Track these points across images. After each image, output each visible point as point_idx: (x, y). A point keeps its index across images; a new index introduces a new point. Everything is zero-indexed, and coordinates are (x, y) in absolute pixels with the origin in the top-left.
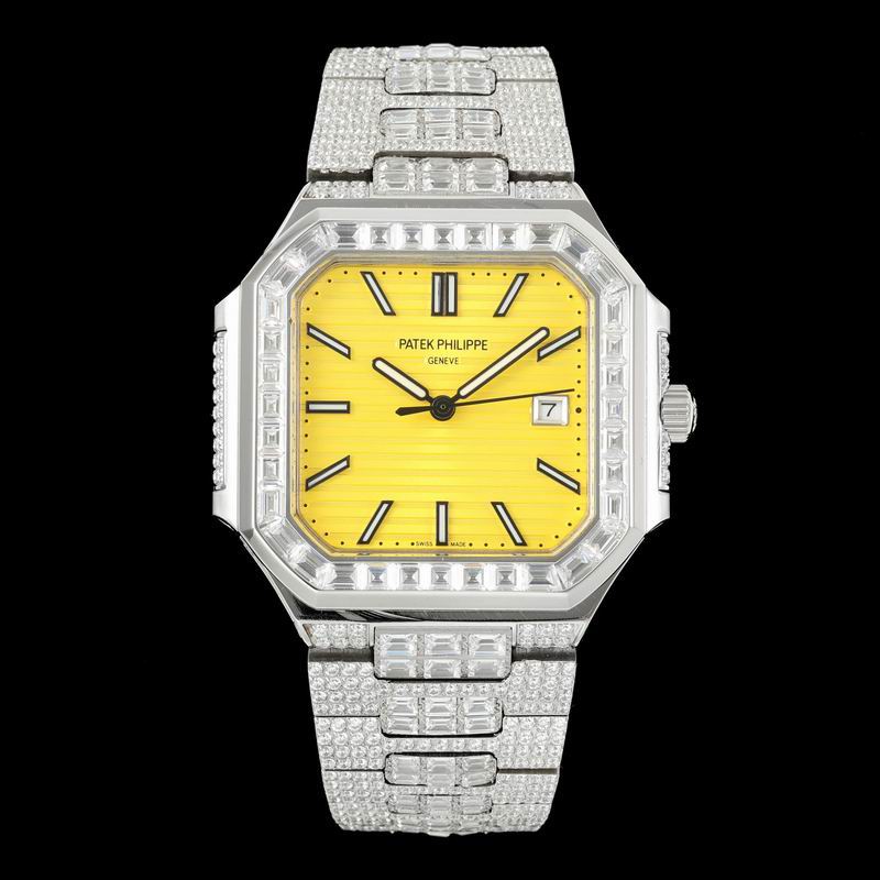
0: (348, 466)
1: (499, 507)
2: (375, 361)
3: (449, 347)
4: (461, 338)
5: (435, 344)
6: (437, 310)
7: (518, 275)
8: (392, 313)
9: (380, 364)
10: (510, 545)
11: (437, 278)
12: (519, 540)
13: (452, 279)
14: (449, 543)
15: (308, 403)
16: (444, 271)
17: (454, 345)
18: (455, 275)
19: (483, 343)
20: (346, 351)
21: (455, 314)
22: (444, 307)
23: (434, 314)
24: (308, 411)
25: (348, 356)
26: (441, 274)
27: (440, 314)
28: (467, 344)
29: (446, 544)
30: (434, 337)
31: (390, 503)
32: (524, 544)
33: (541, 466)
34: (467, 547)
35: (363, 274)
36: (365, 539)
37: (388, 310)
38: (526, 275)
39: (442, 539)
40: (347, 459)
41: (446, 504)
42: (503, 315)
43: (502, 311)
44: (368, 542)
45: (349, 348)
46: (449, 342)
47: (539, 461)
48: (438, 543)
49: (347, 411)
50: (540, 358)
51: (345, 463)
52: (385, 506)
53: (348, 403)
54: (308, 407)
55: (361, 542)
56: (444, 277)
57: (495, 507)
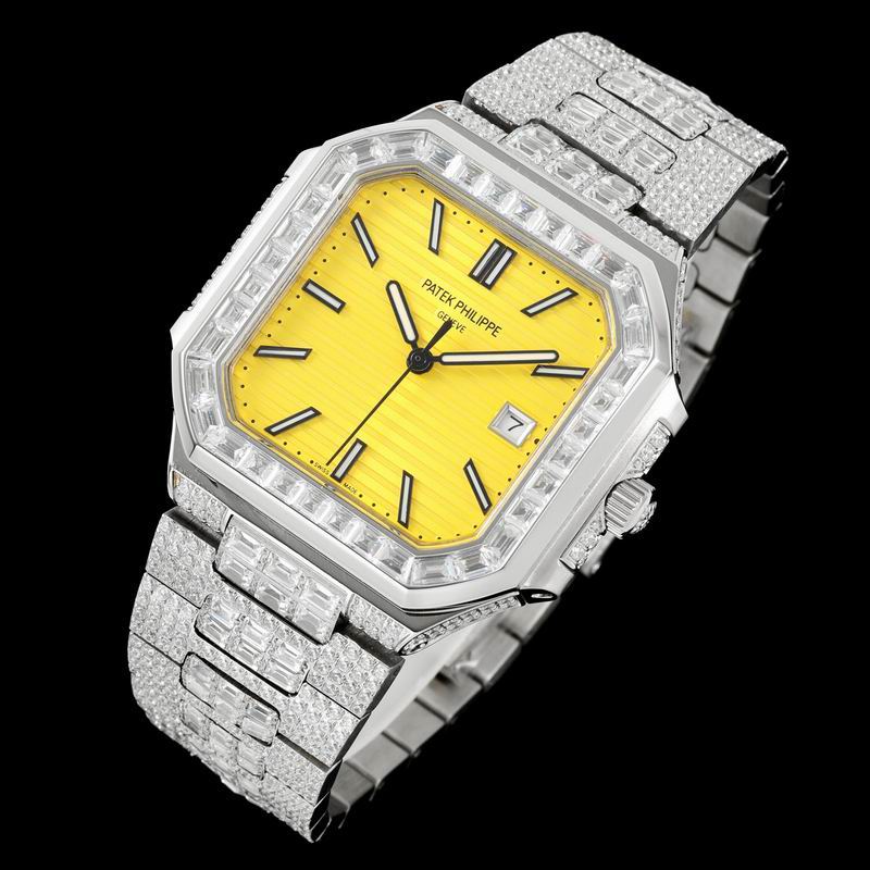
0: (304, 358)
1: (407, 479)
2: (391, 282)
3: (465, 312)
4: (481, 312)
5: (454, 303)
6: (476, 274)
7: (568, 289)
8: (436, 252)
9: (393, 288)
10: (394, 519)
11: (496, 246)
12: (403, 519)
13: (508, 255)
14: (344, 481)
15: (310, 281)
16: (507, 244)
17: (471, 314)
18: (514, 254)
19: (496, 329)
20: (373, 258)
21: (490, 287)
22: (484, 275)
23: (471, 275)
24: (305, 289)
25: (372, 264)
26: (501, 245)
27: (477, 279)
28: (482, 321)
29: (339, 480)
30: (458, 295)
31: (317, 413)
32: (406, 525)
33: (469, 468)
34: (357, 496)
35: (436, 201)
36: (274, 430)
37: (434, 246)
38: (574, 294)
39: (339, 474)
40: (308, 351)
41: (364, 446)
42: (531, 315)
43: (531, 311)
44: (274, 434)
45: (377, 257)
46: (468, 309)
47: (470, 463)
48: (333, 476)
49: (338, 311)
50: (535, 374)
51: (303, 354)
52: (311, 413)
53: (343, 304)
54: (307, 284)
55: (268, 430)
56: (502, 249)
57: (404, 478)
